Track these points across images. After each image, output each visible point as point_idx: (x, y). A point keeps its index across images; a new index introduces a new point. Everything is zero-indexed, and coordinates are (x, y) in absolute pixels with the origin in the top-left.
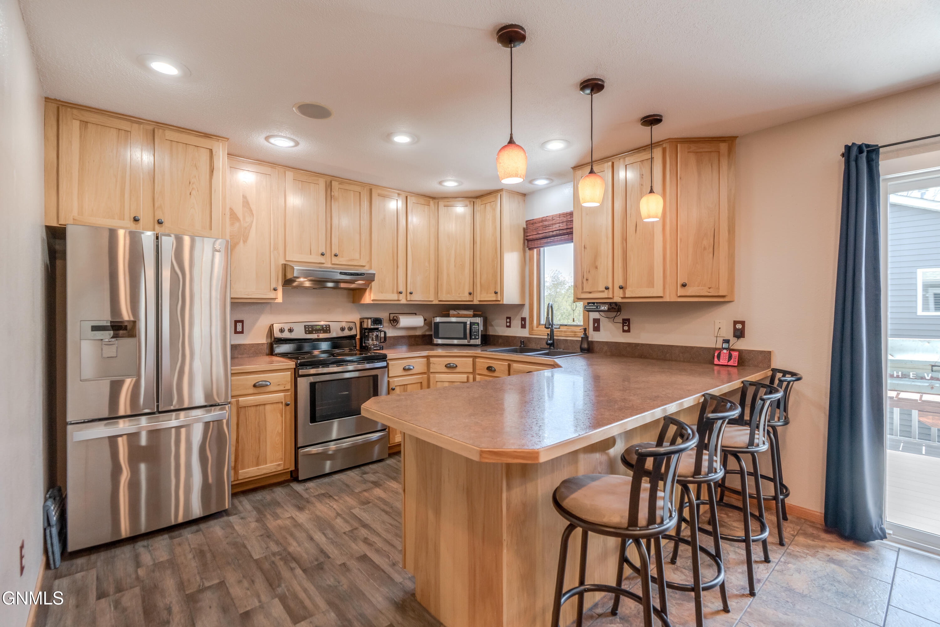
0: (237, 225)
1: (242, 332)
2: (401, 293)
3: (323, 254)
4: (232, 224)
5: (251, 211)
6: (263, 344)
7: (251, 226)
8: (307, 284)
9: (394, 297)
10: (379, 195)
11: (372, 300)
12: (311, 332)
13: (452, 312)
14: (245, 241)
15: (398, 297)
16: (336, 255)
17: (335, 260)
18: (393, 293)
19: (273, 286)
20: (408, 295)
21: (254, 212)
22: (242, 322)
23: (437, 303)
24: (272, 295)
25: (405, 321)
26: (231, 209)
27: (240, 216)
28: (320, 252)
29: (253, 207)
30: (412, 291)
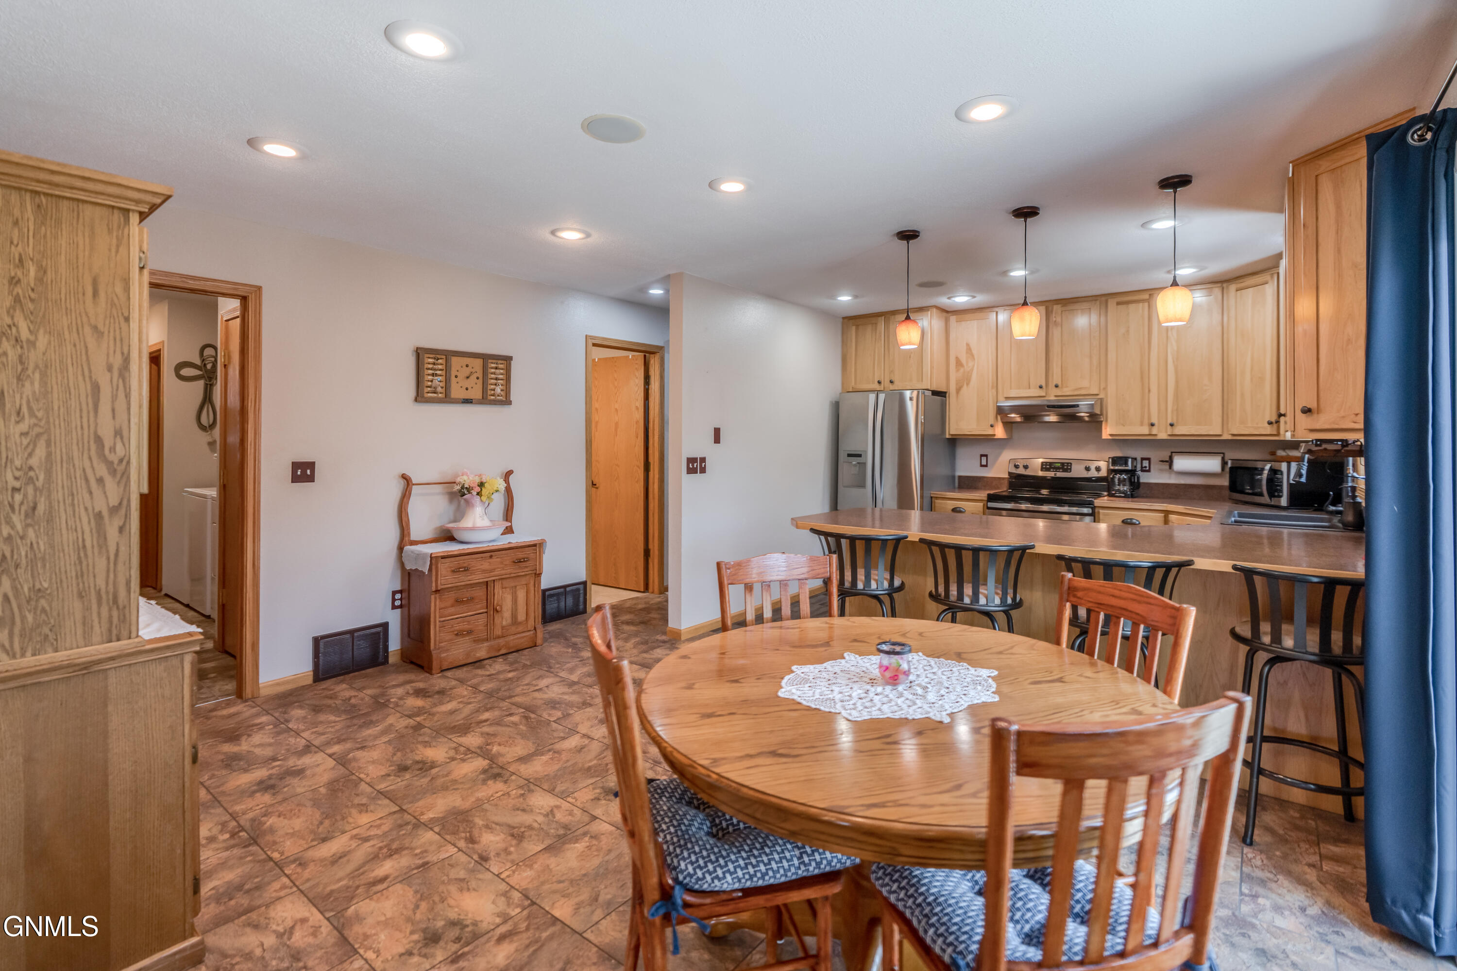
0: (962, 370)
1: (986, 466)
2: (1152, 425)
3: (1041, 387)
4: (958, 371)
5: (973, 356)
6: (1003, 479)
7: (972, 370)
8: (1019, 419)
9: (1145, 430)
10: (1118, 304)
11: (1111, 435)
12: (1048, 470)
13: (1281, 453)
14: (968, 384)
15: (1150, 430)
16: (1057, 386)
17: (1058, 392)
18: (1142, 424)
19: (992, 422)
20: (1169, 427)
21: (976, 357)
22: (986, 456)
23: (1230, 437)
24: (990, 432)
25: (1182, 463)
26: (957, 358)
27: (964, 361)
28: (1039, 384)
29: (975, 352)
30: (1175, 422)
